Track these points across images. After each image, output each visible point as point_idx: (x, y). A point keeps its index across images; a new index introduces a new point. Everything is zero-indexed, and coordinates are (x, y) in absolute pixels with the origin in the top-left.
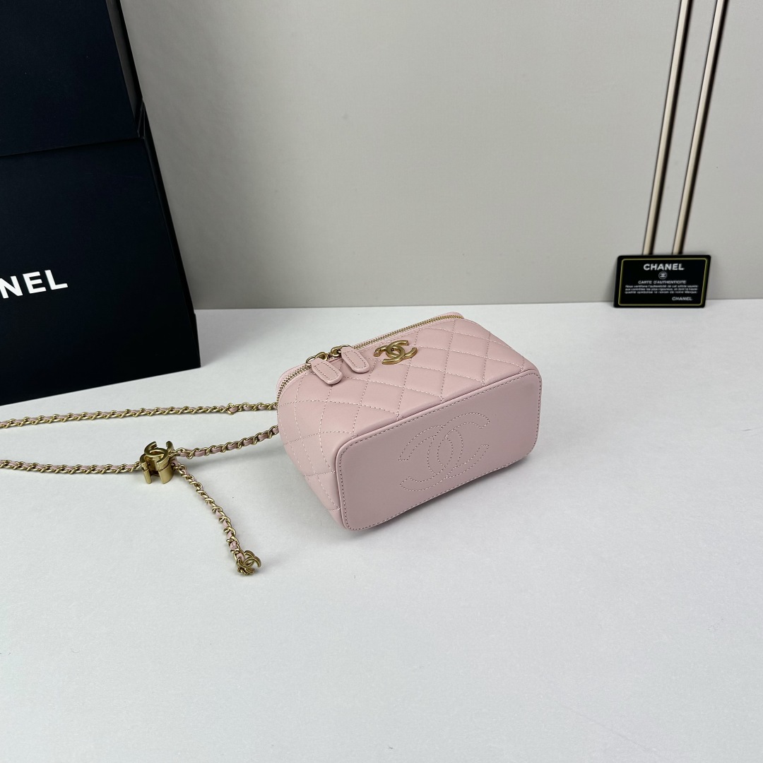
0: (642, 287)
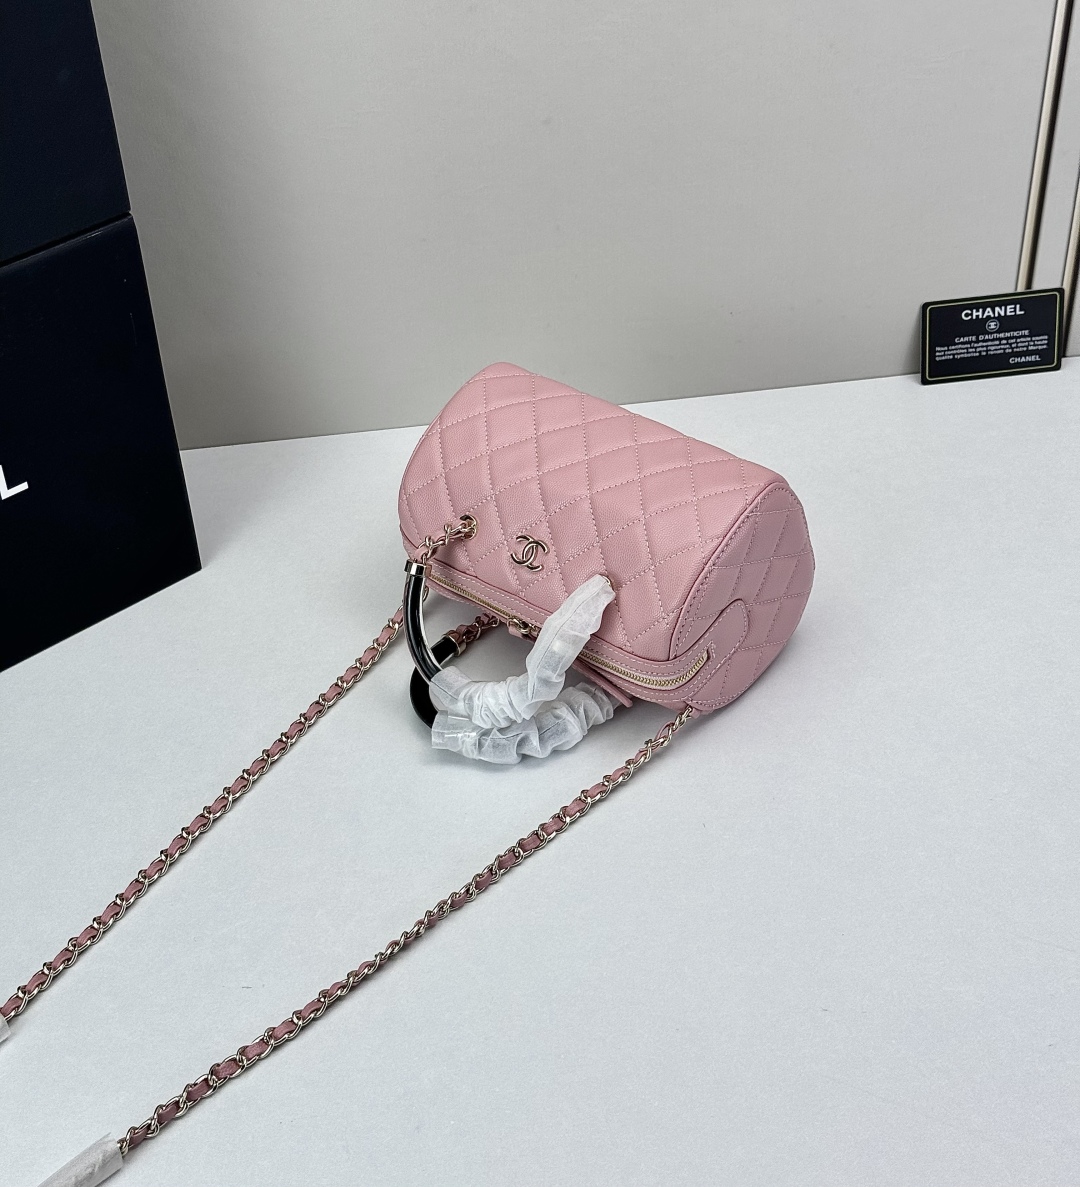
0: (962, 349)
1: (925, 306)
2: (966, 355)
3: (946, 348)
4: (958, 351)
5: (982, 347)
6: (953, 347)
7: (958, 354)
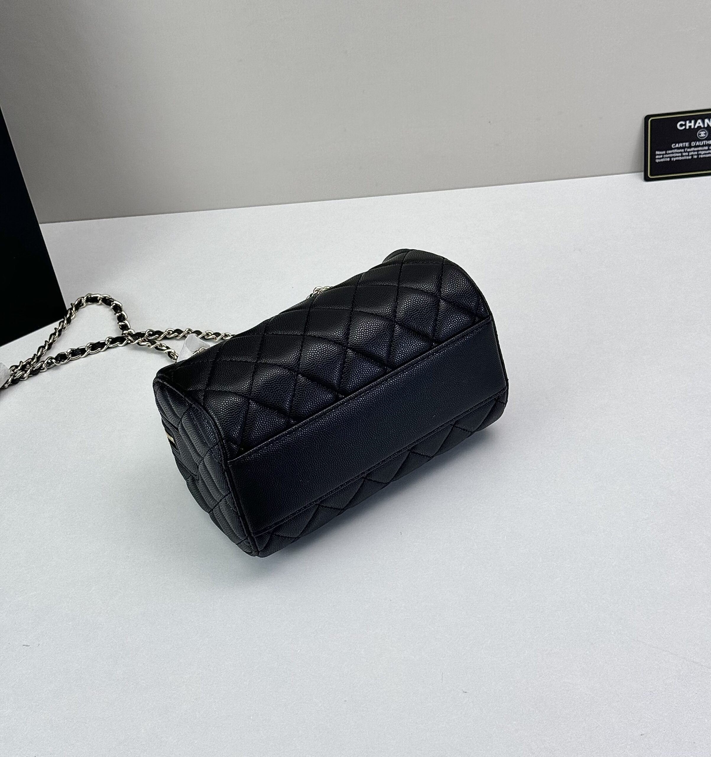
1: (647, 118)
2: (680, 158)
3: (664, 152)
4: (674, 155)
5: (694, 151)
6: (670, 152)
7: (673, 157)
